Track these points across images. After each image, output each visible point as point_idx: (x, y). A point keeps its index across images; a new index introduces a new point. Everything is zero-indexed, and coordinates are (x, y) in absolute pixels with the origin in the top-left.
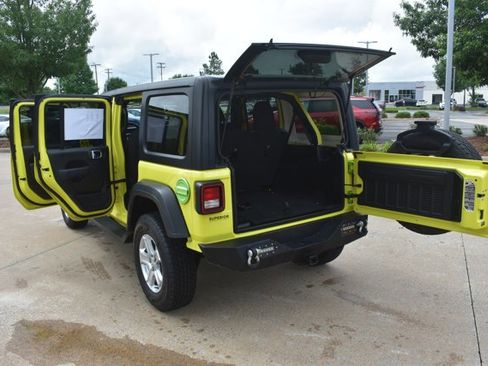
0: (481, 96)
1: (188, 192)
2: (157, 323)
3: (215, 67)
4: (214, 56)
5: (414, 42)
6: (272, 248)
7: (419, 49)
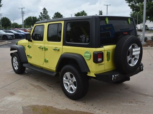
0: (147, 26)
1: (91, 56)
2: (75, 104)
3: (45, 14)
4: (45, 9)
5: (129, 5)
6: (118, 75)
7: (131, 8)
